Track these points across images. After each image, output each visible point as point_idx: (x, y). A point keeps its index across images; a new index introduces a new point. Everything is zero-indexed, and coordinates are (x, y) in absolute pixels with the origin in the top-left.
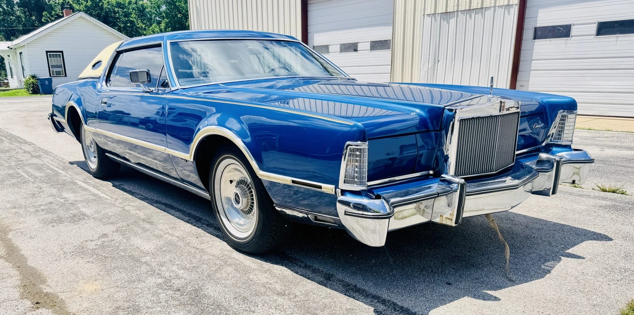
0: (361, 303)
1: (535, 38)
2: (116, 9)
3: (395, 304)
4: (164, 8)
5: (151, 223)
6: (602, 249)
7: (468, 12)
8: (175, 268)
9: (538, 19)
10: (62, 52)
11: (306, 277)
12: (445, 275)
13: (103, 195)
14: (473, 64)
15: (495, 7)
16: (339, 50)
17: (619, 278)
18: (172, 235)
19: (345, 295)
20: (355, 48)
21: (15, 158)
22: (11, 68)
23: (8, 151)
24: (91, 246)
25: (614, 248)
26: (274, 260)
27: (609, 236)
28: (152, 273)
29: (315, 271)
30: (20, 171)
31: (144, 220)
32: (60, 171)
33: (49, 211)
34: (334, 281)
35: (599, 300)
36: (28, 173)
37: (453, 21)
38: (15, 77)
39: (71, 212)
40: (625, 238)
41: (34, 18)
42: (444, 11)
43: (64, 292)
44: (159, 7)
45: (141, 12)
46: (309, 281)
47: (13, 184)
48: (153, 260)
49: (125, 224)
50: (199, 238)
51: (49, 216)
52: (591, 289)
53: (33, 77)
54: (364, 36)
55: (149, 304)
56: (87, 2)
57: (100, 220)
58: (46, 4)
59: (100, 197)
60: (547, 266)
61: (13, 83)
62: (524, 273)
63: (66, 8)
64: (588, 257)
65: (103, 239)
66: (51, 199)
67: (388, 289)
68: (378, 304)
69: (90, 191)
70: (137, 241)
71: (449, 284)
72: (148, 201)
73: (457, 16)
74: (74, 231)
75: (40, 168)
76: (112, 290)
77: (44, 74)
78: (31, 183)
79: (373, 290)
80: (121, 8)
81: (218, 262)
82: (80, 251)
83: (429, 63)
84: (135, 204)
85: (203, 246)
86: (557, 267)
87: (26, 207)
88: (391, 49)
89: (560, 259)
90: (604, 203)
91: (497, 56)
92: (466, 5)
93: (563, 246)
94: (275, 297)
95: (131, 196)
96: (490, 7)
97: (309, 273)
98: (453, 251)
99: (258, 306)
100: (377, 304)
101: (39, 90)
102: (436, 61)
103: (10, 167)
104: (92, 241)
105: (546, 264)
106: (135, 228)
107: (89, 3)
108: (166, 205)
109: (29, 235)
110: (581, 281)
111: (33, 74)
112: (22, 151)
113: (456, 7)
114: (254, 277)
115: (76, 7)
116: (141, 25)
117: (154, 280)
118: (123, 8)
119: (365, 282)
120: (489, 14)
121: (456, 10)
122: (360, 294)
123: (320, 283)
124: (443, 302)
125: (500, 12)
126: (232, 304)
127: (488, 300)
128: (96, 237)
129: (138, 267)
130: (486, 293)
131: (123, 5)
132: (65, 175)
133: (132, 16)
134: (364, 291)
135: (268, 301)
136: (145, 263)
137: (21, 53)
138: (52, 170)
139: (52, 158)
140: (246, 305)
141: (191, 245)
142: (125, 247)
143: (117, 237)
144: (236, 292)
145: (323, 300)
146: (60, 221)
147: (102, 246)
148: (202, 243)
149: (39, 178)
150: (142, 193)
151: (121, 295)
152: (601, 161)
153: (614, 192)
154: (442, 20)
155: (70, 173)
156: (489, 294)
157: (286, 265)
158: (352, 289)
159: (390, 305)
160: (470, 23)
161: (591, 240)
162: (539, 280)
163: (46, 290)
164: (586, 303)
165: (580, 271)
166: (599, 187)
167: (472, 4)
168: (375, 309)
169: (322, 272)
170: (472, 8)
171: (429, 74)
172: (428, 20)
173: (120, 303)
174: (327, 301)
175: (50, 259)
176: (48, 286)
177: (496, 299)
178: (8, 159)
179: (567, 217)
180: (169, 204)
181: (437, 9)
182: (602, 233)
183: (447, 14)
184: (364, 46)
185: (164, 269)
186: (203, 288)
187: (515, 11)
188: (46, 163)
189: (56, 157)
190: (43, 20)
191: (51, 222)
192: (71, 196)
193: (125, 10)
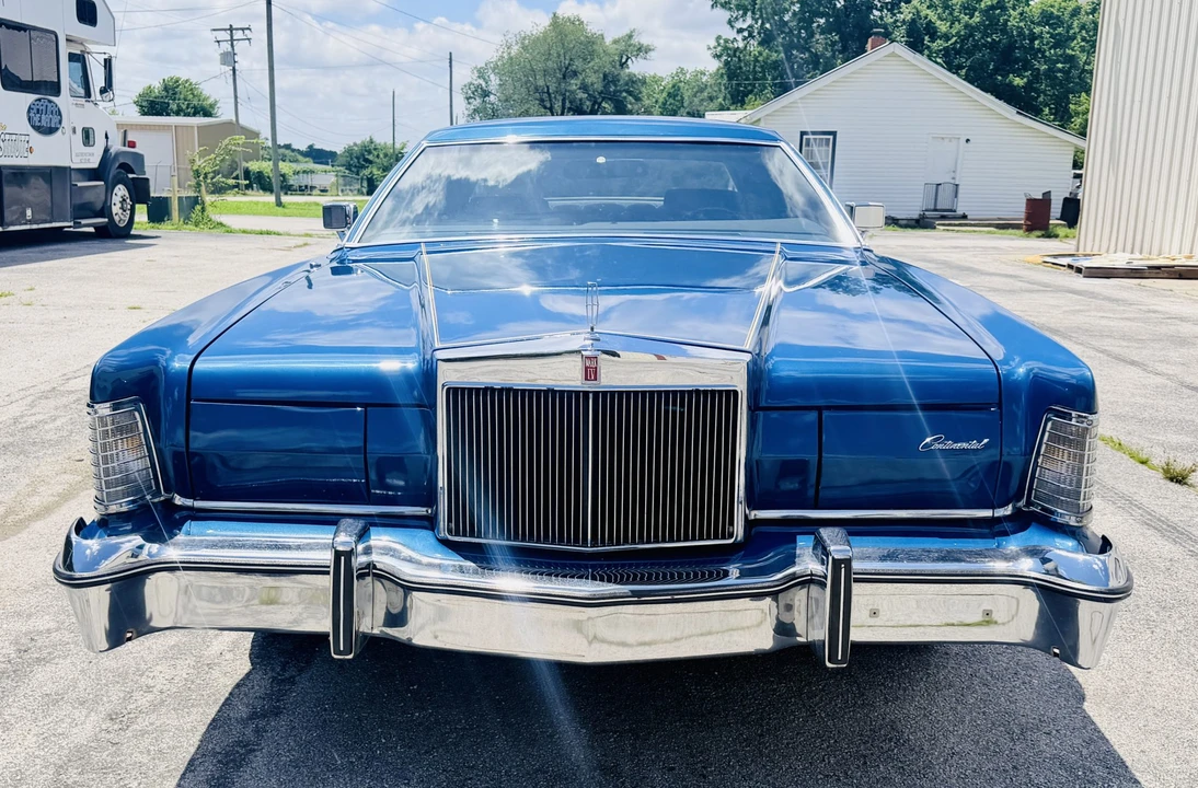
2: (1037, 30)
10: (833, 134)
63: (877, 34)
80: (1050, 26)
118: (1054, 26)
131: (1058, 17)
193: (1060, 30)
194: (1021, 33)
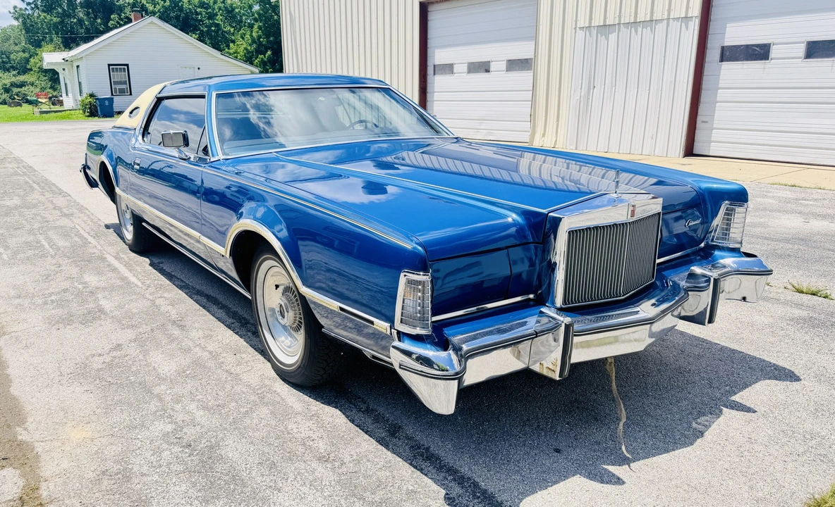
0: (430, 481)
1: (722, 60)
2: (198, 10)
3: (476, 485)
4: (256, 8)
5: (182, 327)
6: (782, 397)
7: (633, 25)
8: (193, 406)
9: (727, 36)
10: (127, 65)
11: (363, 430)
12: (554, 434)
13: (133, 279)
14: (640, 90)
15: (668, 19)
16: (466, 71)
17: (801, 450)
18: (204, 349)
19: (411, 464)
20: (487, 68)
21: (41, 216)
22: (66, 84)
23: (35, 206)
24: (97, 363)
25: (801, 395)
26: (326, 397)
27: (797, 372)
28: (163, 414)
29: (378, 419)
30: (41, 238)
31: (174, 322)
32: (91, 239)
33: (60, 304)
34: (399, 439)
35: (766, 490)
36: (50, 241)
37: (613, 37)
38: (70, 95)
39: (87, 306)
40: (818, 378)
41: (99, 21)
42: (602, 24)
43: (42, 442)
44: (250, 7)
45: (230, 13)
46: (366, 437)
47: (28, 258)
48: (168, 392)
49: (149, 328)
50: (238, 355)
51: (59, 312)
52: (758, 470)
53: (92, 96)
54: (498, 53)
55: (145, 469)
56: (165, 2)
57: (119, 322)
58: (115, 4)
59: (129, 283)
60: (700, 424)
61: (69, 102)
62: (665, 435)
63: (135, 11)
64: (761, 409)
65: (114, 354)
66: (66, 285)
67: (472, 457)
68: (452, 484)
69: (119, 273)
70: (156, 358)
71: (558, 451)
72: (187, 291)
73: (619, 31)
74: (82, 338)
75: (66, 234)
76: (104, 440)
77: (104, 93)
78: (49, 258)
79: (449, 458)
80: (205, 8)
81: (252, 398)
82: (82, 372)
83: (581, 89)
84: (170, 295)
85: (238, 370)
86: (714, 426)
87: (34, 296)
88: (532, 71)
89: (721, 411)
90: (797, 312)
91: (671, 82)
92: (630, 16)
93: (727, 388)
94: (315, 464)
95: (168, 282)
96: (662, 20)
97: (369, 421)
98: (573, 391)
99: (287, 479)
100: (450, 485)
101: (97, 112)
102: (592, 87)
103: (31, 232)
104: (100, 355)
105: (699, 420)
106: (160, 336)
107: (168, 3)
108: (208, 297)
109: (24, 342)
110: (746, 453)
111: (91, 92)
112: (52, 206)
113: (617, 19)
114: (294, 426)
115: (150, 7)
116: (228, 28)
117: (162, 426)
118: (207, 8)
119: (442, 442)
120: (661, 28)
121: (617, 22)
122: (432, 463)
123: (381, 441)
124: (544, 483)
125: (675, 26)
126: (253, 475)
127: (607, 483)
128: (107, 349)
129: (146, 403)
130: (606, 470)
131: (208, 4)
132: (96, 247)
133: (219, 17)
134: (438, 458)
135: (302, 471)
136: (158, 395)
137: (78, 67)
138: (81, 236)
139: (86, 218)
140: (272, 478)
141: (224, 367)
142: (139, 368)
143: (133, 351)
144: (263, 454)
145: (379, 473)
146: (68, 320)
147: (110, 366)
148: (239, 364)
149: (62, 249)
150: (182, 277)
151: (113, 450)
152: (803, 240)
153: (814, 295)
154: (599, 35)
155: (102, 242)
156: (610, 472)
157: (341, 406)
158: (422, 455)
159: (470, 486)
160: (636, 39)
161: (769, 379)
162: (684, 449)
163: (22, 435)
164: (746, 495)
165: (746, 435)
166: (793, 286)
167: (638, 16)
168: (447, 494)
169: (387, 421)
170: (638, 21)
171: (582, 103)
172: (581, 34)
173: (109, 464)
174: (383, 474)
175: (40, 385)
176: (26, 429)
177: (619, 481)
178: (32, 219)
179: (742, 335)
180: (213, 297)
181: (593, 21)
182: (788, 367)
183: (605, 28)
184: (498, 66)
185: (178, 407)
186: (221, 444)
187: (695, 26)
188: (77, 226)
189: (91, 216)
190: (109, 25)
191: (58, 322)
192: (92, 279)
193: (210, 10)
194: (191, 12)
